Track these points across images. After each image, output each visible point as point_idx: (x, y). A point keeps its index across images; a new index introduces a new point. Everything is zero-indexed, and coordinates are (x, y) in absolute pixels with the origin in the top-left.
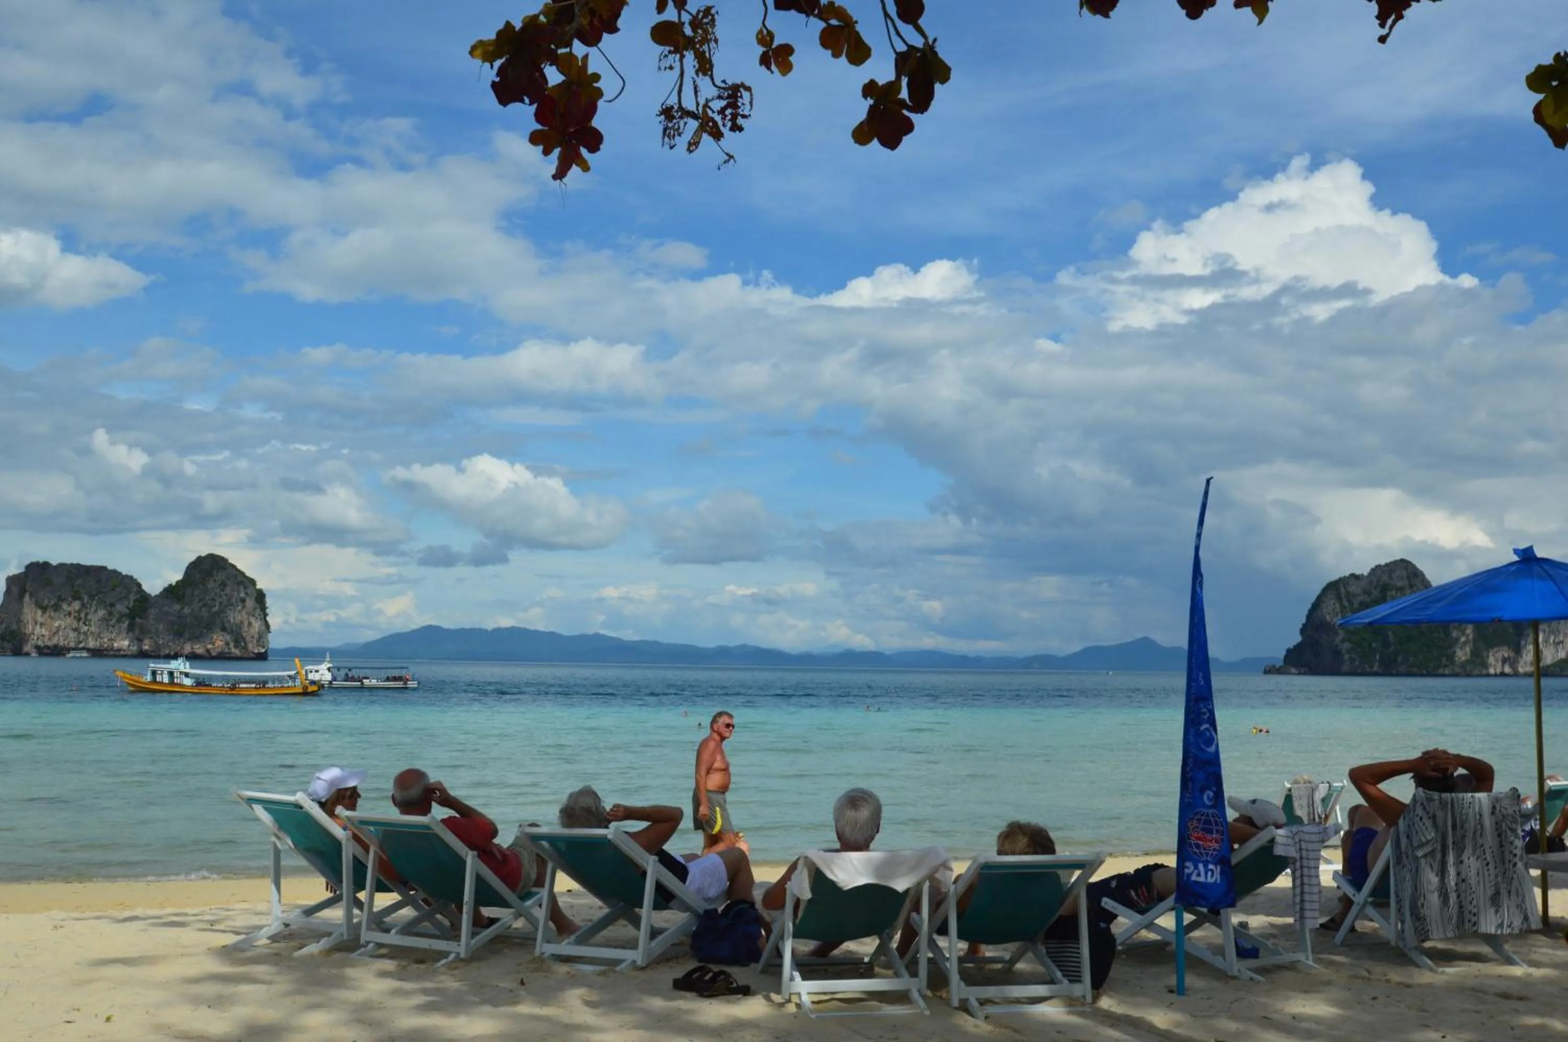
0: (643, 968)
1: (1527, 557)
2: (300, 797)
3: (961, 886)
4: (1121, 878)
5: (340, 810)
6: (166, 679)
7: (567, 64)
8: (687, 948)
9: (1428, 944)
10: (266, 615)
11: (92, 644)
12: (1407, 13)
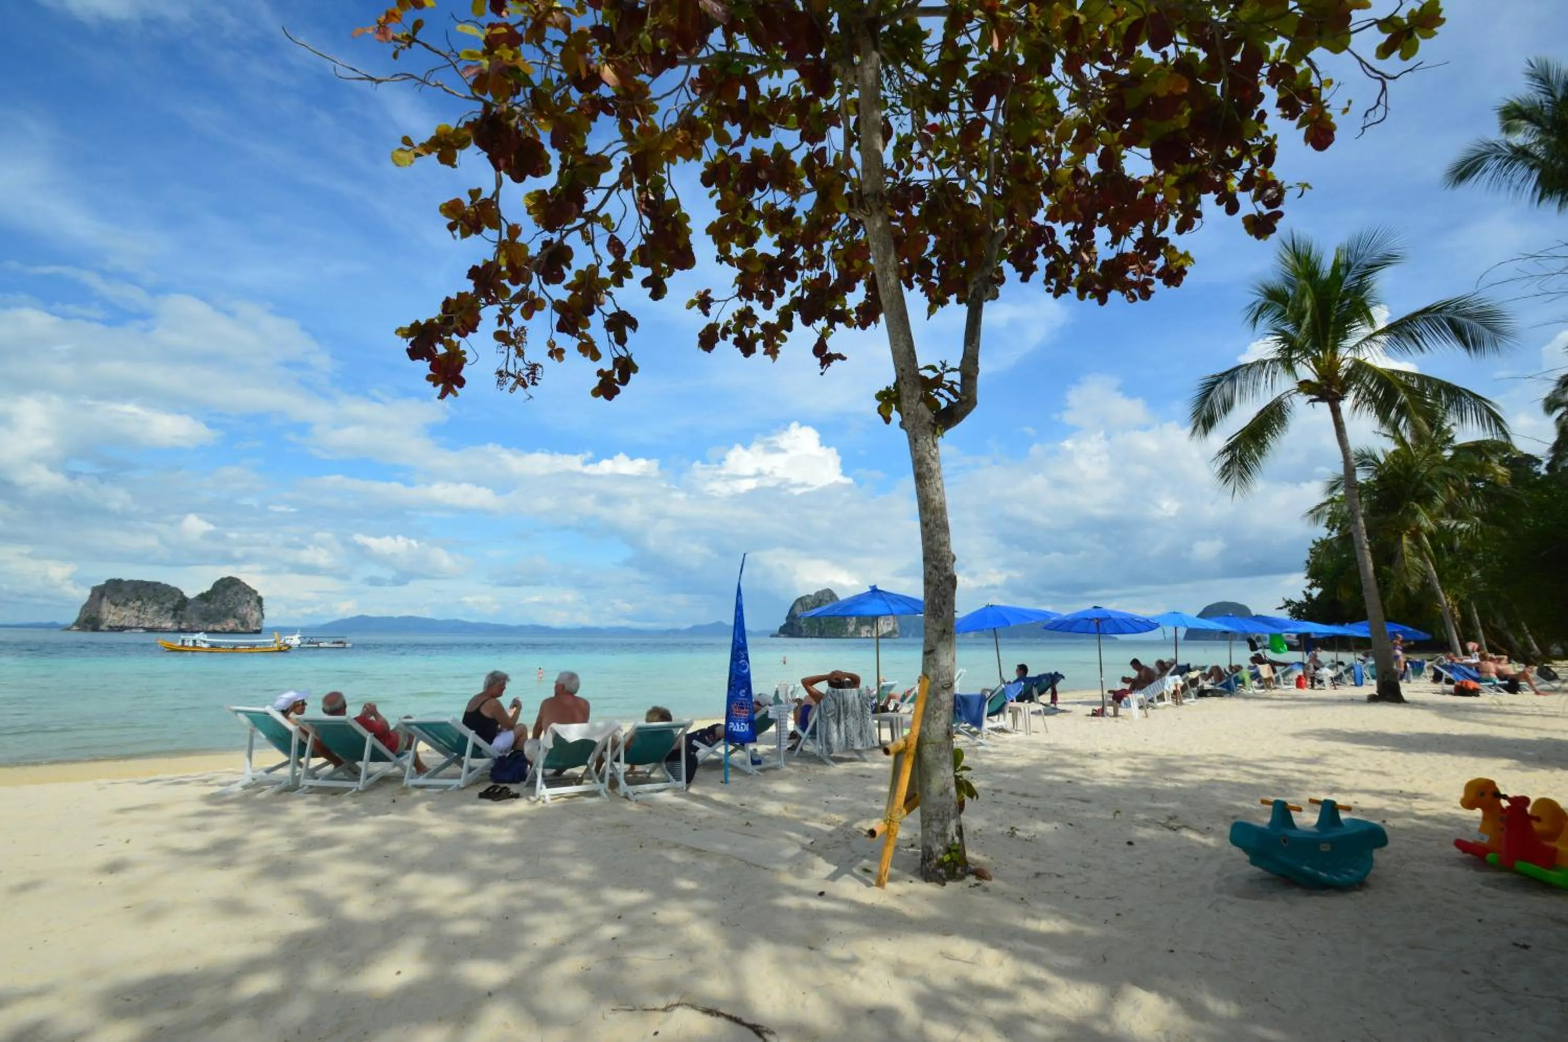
0: (463, 789)
1: (874, 590)
2: (268, 709)
3: (627, 738)
4: (702, 731)
5: (292, 715)
6: (191, 644)
7: (448, 344)
8: (488, 777)
9: (832, 755)
10: (262, 610)
11: (147, 625)
12: (832, 364)
